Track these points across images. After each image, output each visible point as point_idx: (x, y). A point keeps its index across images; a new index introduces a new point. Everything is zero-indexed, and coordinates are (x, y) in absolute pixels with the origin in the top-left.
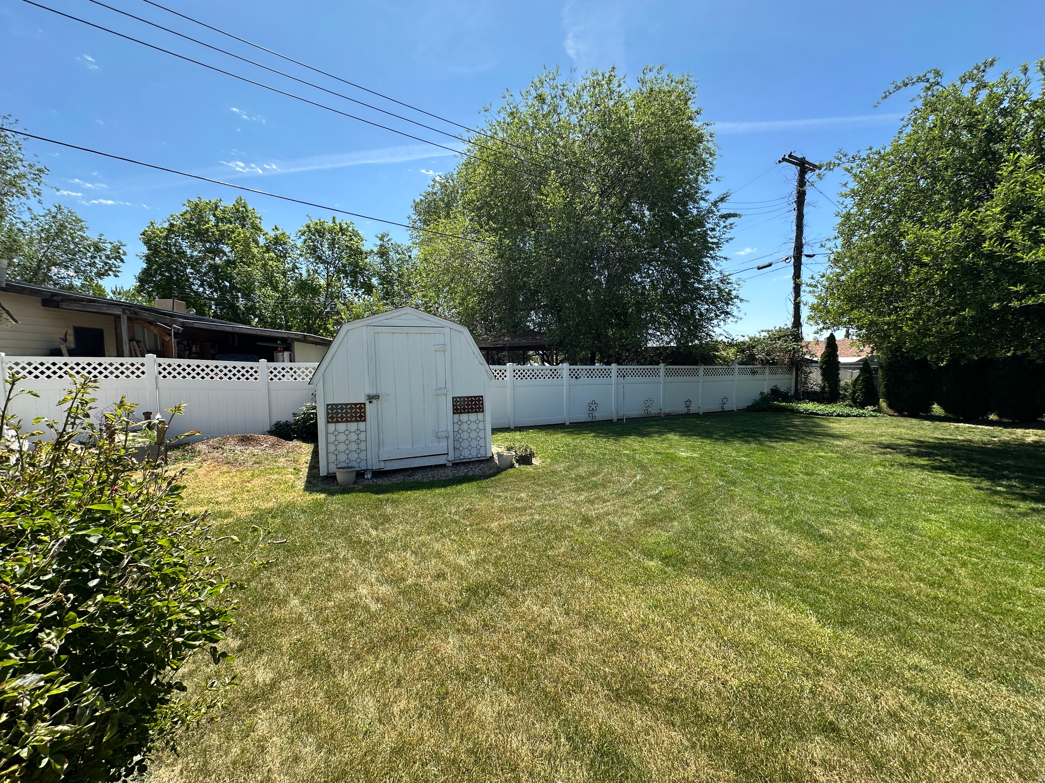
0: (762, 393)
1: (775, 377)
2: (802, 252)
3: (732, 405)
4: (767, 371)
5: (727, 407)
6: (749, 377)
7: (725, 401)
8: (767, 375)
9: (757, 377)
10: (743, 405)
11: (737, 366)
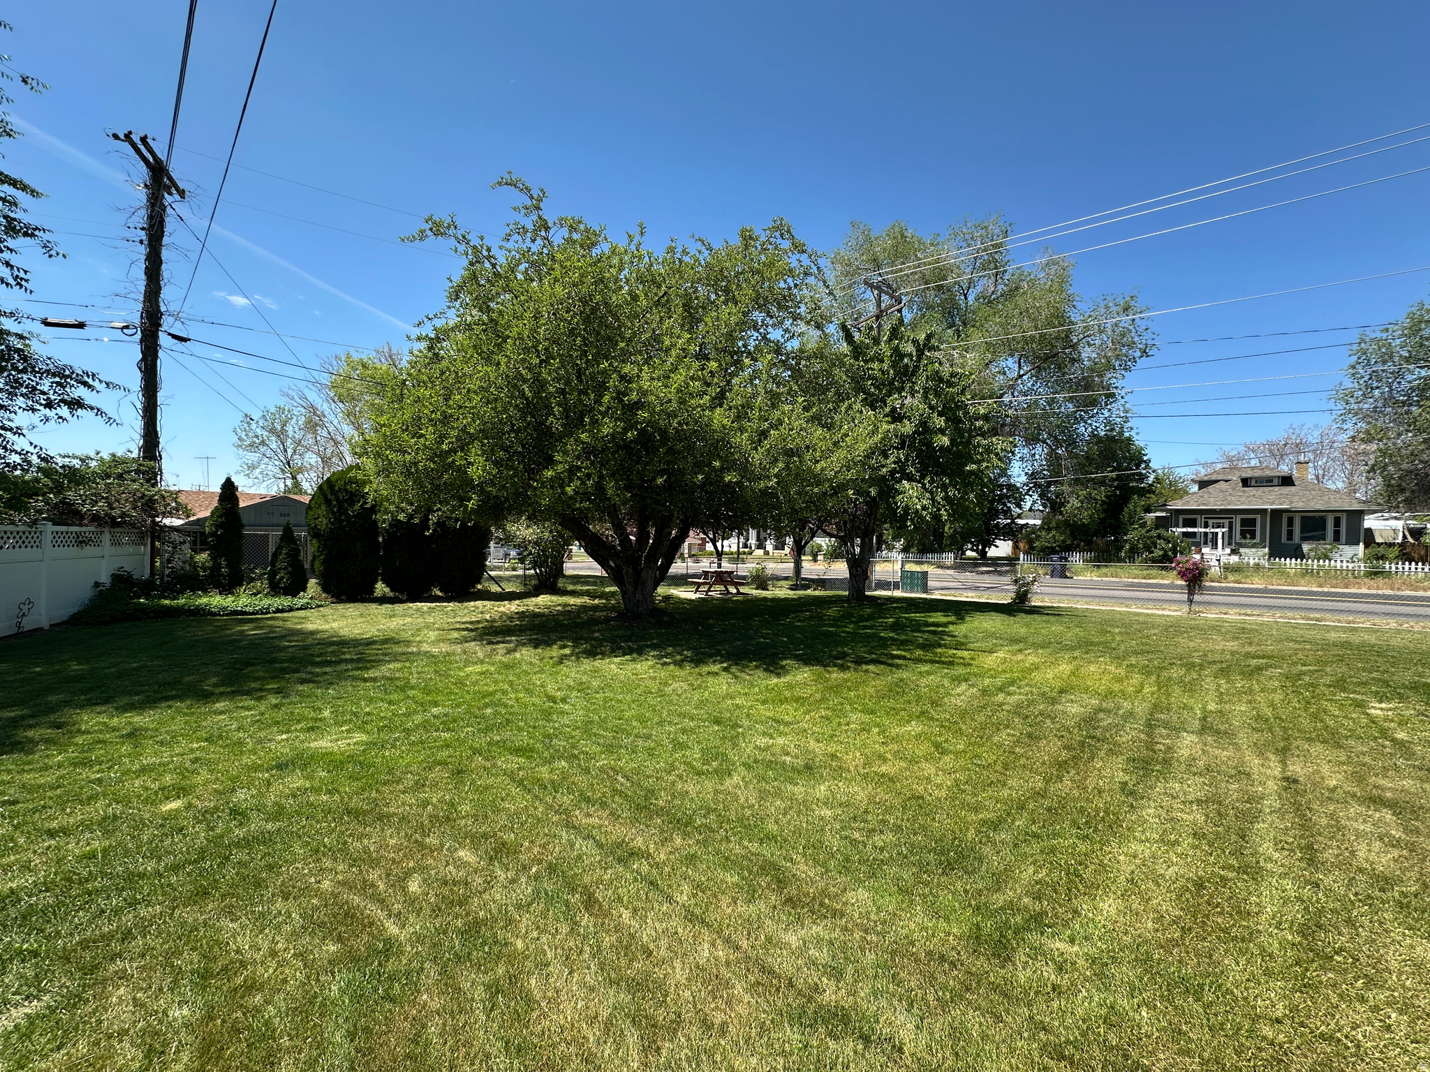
0: (97, 584)
1: (119, 550)
2: (160, 325)
3: (42, 616)
4: (106, 537)
5: (28, 624)
6: (74, 551)
7: (25, 609)
8: (106, 547)
9: (89, 550)
10: (63, 613)
11: (50, 527)
